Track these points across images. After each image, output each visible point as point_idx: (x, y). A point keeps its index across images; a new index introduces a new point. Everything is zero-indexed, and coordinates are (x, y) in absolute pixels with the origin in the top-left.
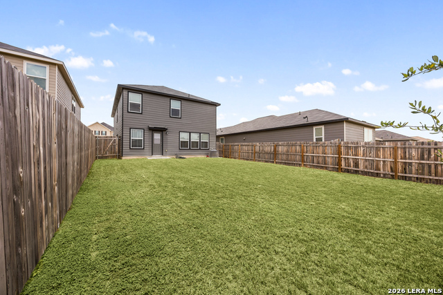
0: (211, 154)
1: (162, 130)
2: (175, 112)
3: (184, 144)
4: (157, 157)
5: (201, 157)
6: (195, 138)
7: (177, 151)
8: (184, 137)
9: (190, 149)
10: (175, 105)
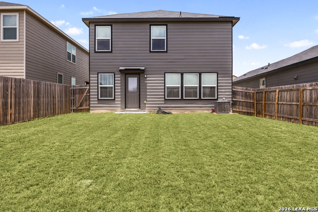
0: (220, 108)
1: (139, 73)
2: (158, 43)
3: (172, 92)
4: (133, 112)
5: (202, 113)
6: (191, 81)
7: (161, 103)
8: (173, 80)
9: (182, 99)
10: (158, 32)
